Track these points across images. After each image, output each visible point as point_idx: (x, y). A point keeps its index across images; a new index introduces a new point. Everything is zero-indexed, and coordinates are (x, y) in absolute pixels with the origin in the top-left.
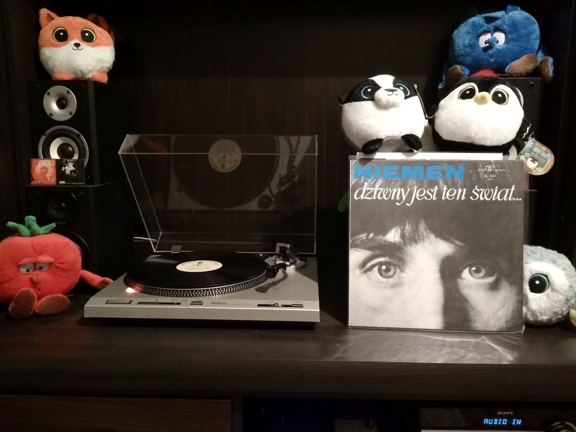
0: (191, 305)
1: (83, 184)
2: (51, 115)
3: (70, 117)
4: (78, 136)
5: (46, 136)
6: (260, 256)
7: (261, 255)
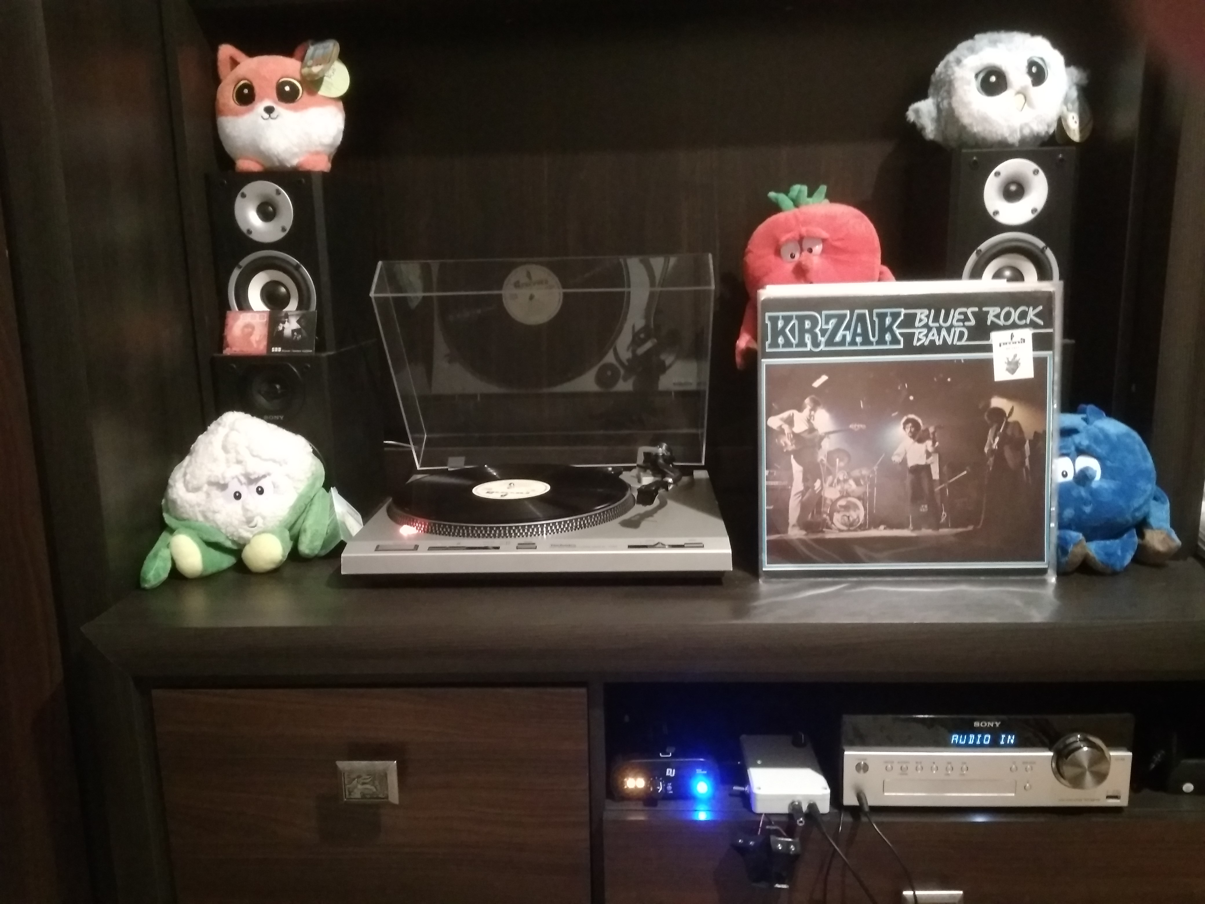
0: (517, 549)
1: (311, 351)
2: (249, 232)
3: (281, 235)
4: (297, 268)
5: (242, 269)
6: (607, 470)
7: (610, 469)
